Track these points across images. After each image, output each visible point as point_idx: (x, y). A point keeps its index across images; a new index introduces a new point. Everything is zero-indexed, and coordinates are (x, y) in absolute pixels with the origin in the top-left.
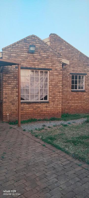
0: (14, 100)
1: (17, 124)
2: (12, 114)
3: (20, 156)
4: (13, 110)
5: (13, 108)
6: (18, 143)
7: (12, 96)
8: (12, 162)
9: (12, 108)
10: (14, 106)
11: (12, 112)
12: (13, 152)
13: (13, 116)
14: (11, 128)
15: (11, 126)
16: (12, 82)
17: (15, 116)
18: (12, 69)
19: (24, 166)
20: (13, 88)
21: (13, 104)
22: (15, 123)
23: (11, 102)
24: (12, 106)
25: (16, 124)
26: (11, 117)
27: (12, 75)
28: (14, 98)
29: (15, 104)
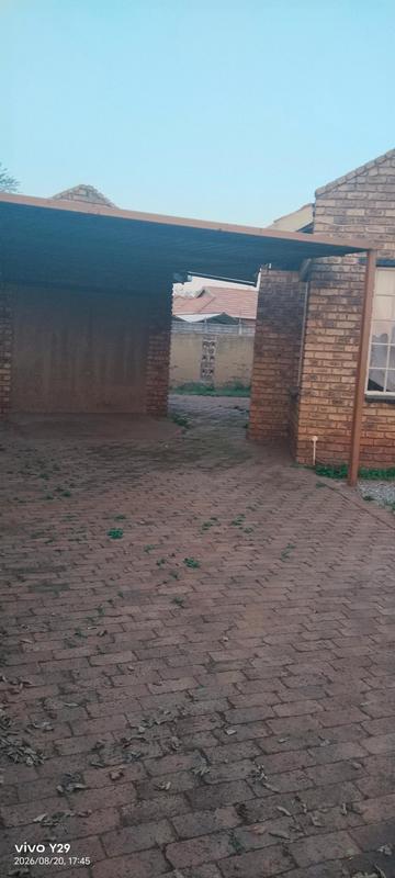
0: (341, 388)
1: (346, 476)
2: (331, 439)
3: (339, 562)
4: (333, 425)
5: (337, 417)
6: (339, 531)
7: (336, 371)
8: (312, 571)
9: (332, 417)
10: (341, 410)
11: (330, 431)
12: (318, 549)
13: (333, 447)
14: (320, 485)
15: (323, 480)
16: (343, 317)
17: (340, 448)
18: (346, 269)
19: (347, 586)
20: (343, 341)
21: (337, 403)
22: (340, 472)
23: (330, 393)
24: (333, 409)
25: (341, 477)
26: (325, 449)
27: (342, 292)
28: (344, 380)
29: (346, 403)
